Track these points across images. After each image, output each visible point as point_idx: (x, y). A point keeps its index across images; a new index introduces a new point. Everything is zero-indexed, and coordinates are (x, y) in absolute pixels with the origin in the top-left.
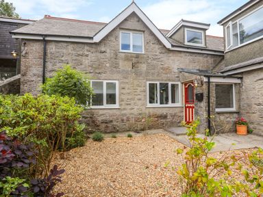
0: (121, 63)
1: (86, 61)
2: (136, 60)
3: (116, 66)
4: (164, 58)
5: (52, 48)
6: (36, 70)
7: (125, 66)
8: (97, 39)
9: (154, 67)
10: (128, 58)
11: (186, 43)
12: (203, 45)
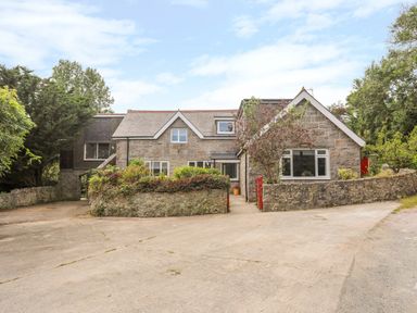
0: (171, 150)
1: (150, 150)
2: (180, 148)
3: (167, 152)
4: (200, 144)
5: (131, 144)
6: (124, 156)
7: (173, 152)
8: (156, 137)
9: (192, 151)
10: (175, 146)
11: (219, 132)
12: (233, 132)
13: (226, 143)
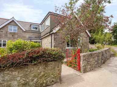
0: (8, 35)
4: (24, 33)
9: (20, 36)
11: (32, 29)
12: (38, 30)
13: (35, 34)
